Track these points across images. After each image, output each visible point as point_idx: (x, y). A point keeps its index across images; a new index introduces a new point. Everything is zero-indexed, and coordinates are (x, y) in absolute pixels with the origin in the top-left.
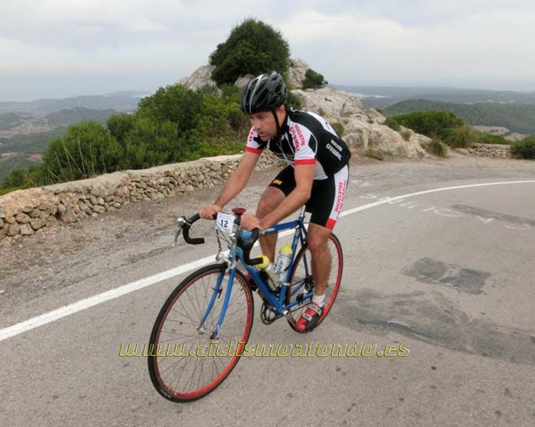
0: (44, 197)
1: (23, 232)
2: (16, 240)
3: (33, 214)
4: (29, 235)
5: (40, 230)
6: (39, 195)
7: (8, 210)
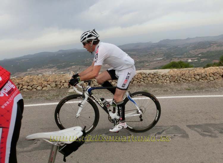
0: (219, 70)
1: (211, 79)
2: (209, 81)
3: (215, 74)
4: (212, 80)
5: (216, 80)
6: (218, 69)
7: (207, 72)
